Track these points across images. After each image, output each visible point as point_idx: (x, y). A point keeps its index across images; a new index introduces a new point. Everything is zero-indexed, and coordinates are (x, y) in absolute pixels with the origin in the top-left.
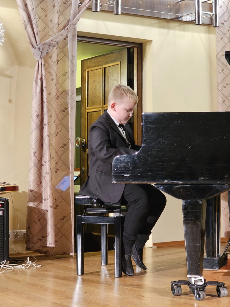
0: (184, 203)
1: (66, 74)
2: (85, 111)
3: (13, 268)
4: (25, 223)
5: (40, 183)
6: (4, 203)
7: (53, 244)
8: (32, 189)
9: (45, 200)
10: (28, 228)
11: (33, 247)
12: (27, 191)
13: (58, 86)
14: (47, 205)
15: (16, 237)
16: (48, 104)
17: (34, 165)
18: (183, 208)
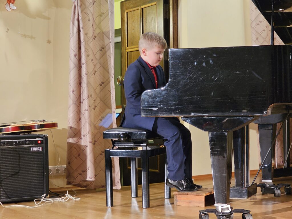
0: (211, 135)
1: (103, 15)
2: (125, 51)
3: (53, 201)
4: (66, 158)
5: (79, 120)
6: (43, 139)
7: (93, 178)
8: (71, 126)
9: (84, 136)
10: (69, 163)
11: (74, 181)
12: (67, 128)
13: (95, 26)
14: (86, 141)
15: (57, 172)
16: (85, 44)
17: (73, 102)
18: (210, 140)
